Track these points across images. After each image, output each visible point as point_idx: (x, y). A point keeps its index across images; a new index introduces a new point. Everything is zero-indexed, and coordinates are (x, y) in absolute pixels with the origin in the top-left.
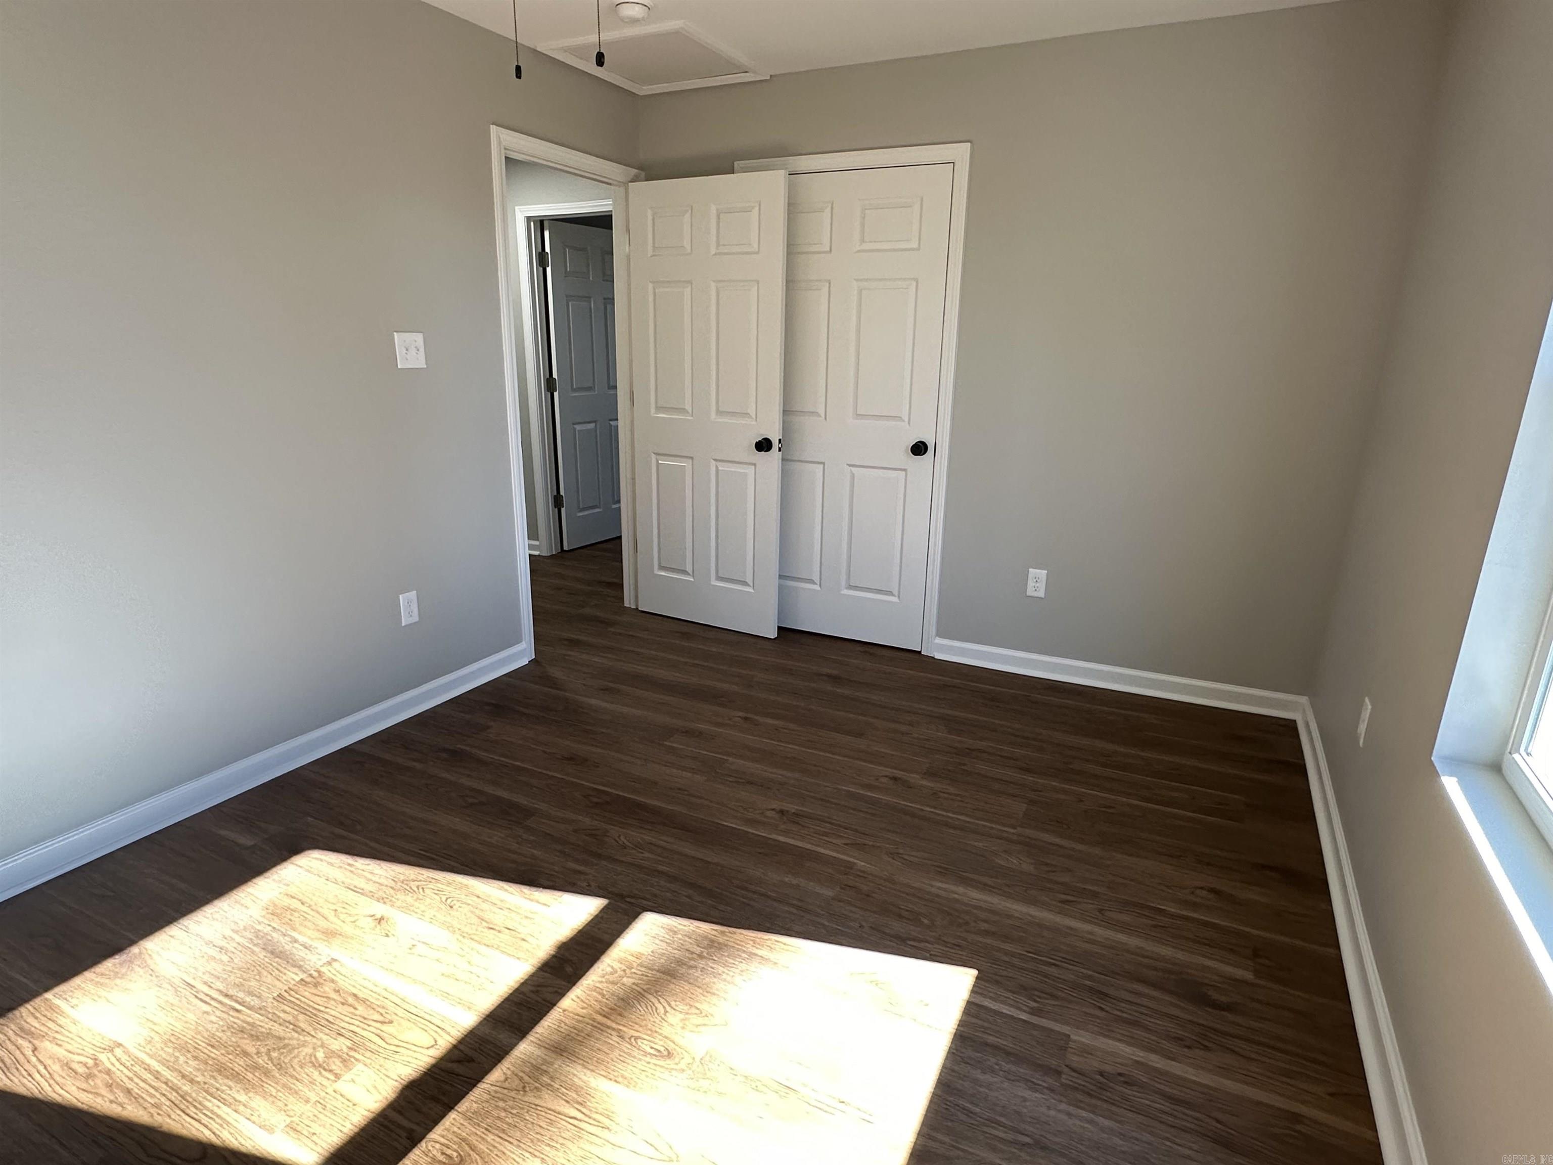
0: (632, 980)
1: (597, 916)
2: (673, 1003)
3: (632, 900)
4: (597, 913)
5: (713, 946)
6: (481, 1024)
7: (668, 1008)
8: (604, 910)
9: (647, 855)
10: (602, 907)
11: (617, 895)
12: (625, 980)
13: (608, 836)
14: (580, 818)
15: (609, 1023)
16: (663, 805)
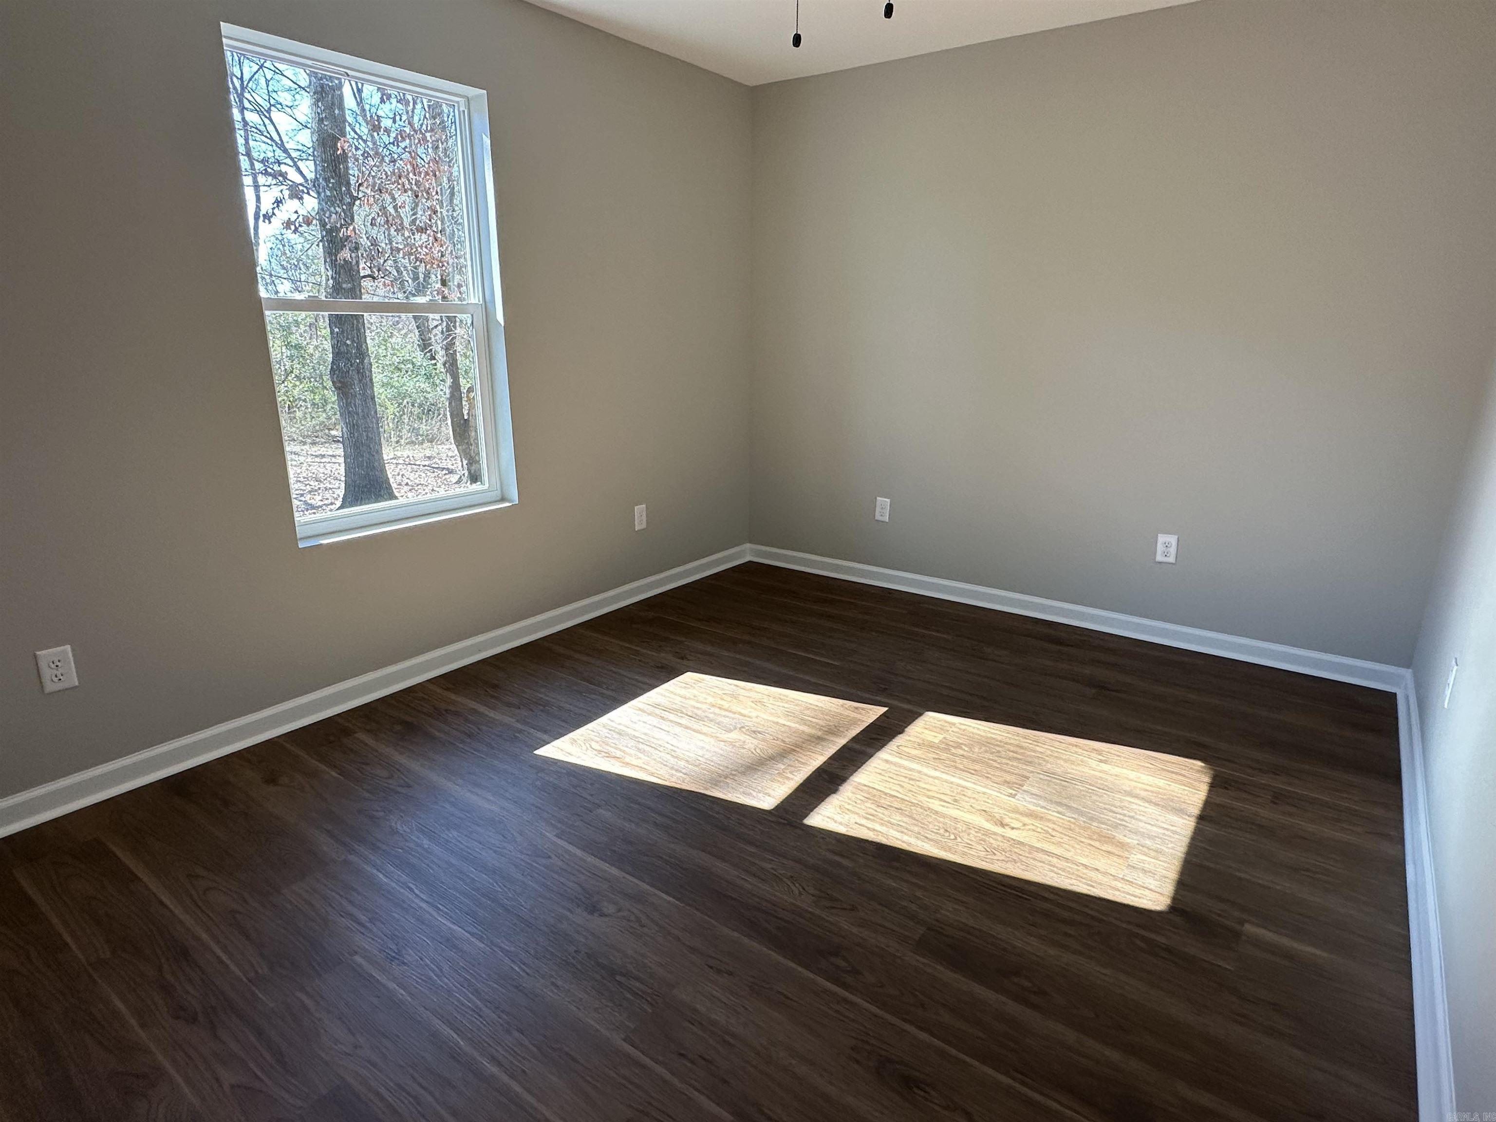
0: (778, 766)
1: (812, 810)
2: (750, 753)
3: (783, 821)
4: (812, 813)
5: (717, 780)
6: (875, 753)
7: (754, 751)
8: (806, 816)
9: (768, 866)
10: (807, 818)
11: (796, 827)
12: (783, 767)
13: (813, 895)
14: (855, 930)
15: (792, 747)
16: (746, 940)
